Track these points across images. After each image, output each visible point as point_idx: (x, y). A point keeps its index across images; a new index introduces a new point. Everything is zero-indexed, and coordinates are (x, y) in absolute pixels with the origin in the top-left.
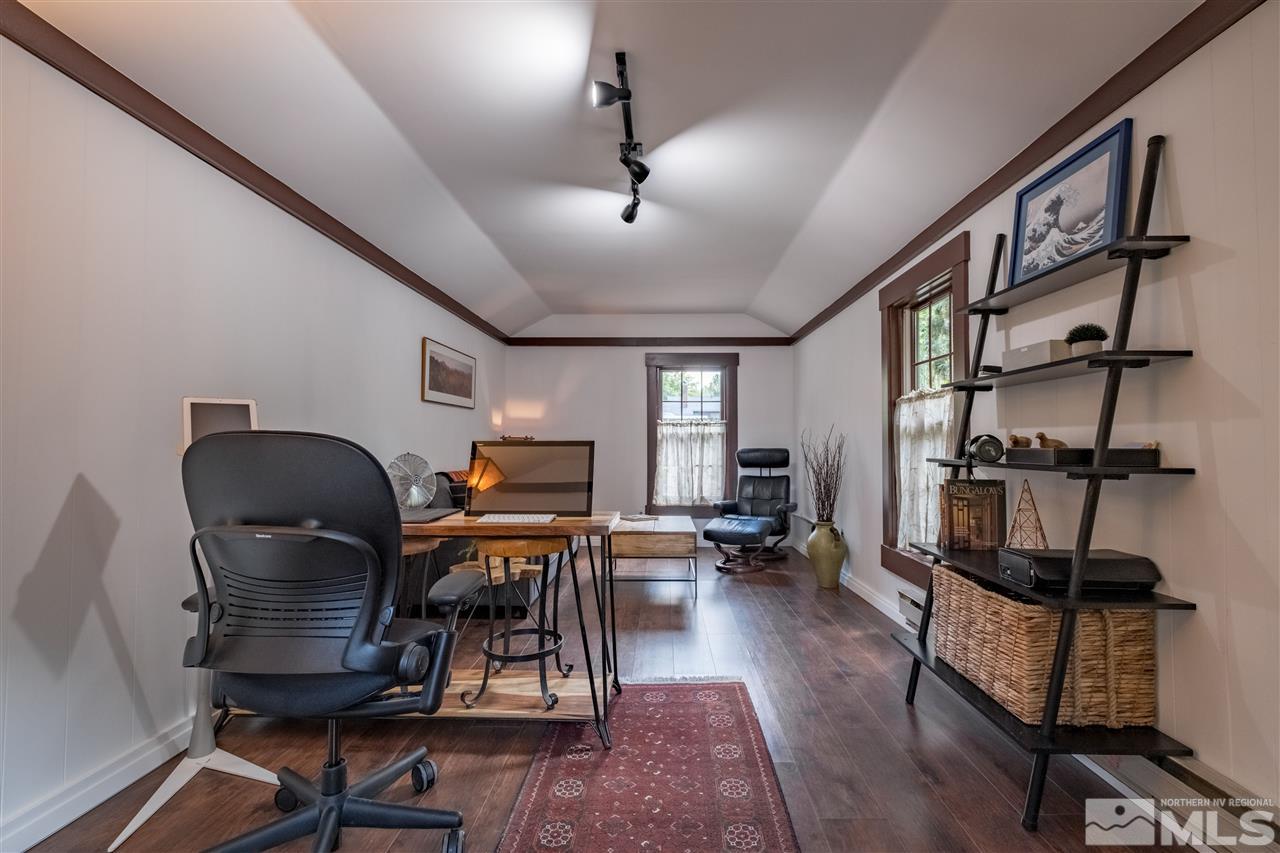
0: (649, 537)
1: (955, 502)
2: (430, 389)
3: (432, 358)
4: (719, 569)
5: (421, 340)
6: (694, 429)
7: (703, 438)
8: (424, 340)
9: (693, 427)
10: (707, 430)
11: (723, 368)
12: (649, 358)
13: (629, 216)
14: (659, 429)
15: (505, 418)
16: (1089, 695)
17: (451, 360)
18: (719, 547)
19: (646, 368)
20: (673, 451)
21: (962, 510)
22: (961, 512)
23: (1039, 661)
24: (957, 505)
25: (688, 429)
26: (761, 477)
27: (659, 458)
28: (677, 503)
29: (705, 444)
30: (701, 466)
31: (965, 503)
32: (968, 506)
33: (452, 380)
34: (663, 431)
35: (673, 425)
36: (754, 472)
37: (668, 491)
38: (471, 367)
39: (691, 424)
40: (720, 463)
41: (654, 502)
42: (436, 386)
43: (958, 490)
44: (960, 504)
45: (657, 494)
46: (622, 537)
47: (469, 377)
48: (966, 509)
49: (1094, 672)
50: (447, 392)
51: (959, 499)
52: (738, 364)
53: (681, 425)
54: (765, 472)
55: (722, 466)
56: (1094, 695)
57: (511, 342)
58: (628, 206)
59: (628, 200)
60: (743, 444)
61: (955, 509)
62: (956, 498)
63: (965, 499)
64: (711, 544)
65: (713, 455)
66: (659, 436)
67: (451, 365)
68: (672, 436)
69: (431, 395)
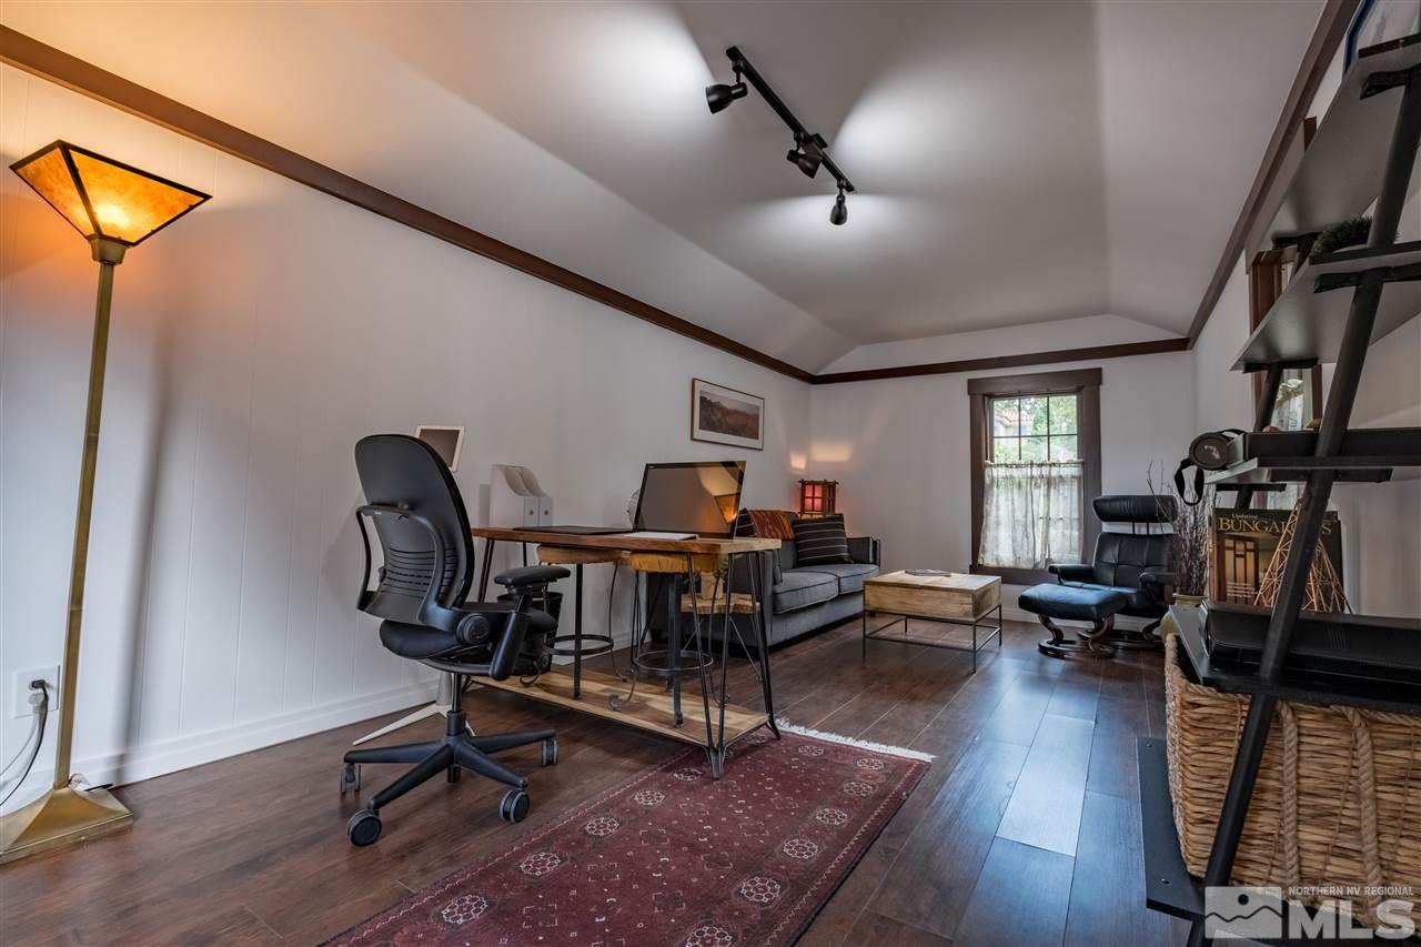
0: (917, 593)
1: (1229, 543)
2: (701, 428)
3: (703, 399)
4: (1043, 650)
5: (690, 381)
6: (1036, 471)
7: (1049, 482)
8: (694, 381)
9: (1035, 469)
10: (1055, 472)
11: (1077, 391)
12: (973, 386)
13: (839, 217)
14: (987, 471)
15: (809, 462)
16: (1322, 858)
17: (730, 400)
18: (1046, 622)
19: (968, 398)
20: (1007, 500)
21: (1244, 556)
22: (1240, 561)
23: (1213, 777)
24: (1234, 549)
25: (1027, 471)
26: (1134, 536)
27: (986, 507)
28: (1012, 565)
29: (1052, 491)
30: (1048, 520)
31: (1250, 545)
32: (1256, 551)
33: (729, 420)
34: (995, 473)
35: (1007, 466)
36: (1124, 528)
37: (1002, 547)
38: (758, 408)
39: (1032, 464)
40: (1075, 515)
41: (980, 561)
42: (707, 424)
43: (1236, 526)
44: (1240, 546)
45: (984, 552)
46: (883, 588)
47: (756, 418)
48: (1250, 556)
49: (1333, 819)
50: (724, 432)
51: (1237, 539)
52: (1100, 383)
53: (1018, 466)
54: (1141, 529)
55: (1079, 519)
56: (1333, 860)
57: (814, 380)
58: (835, 208)
59: (831, 201)
60: (1109, 488)
61: (1229, 555)
62: (1231, 537)
63: (1250, 539)
64: (1035, 618)
65: (1065, 505)
66: (987, 480)
67: (728, 406)
68: (1006, 478)
69: (700, 434)
